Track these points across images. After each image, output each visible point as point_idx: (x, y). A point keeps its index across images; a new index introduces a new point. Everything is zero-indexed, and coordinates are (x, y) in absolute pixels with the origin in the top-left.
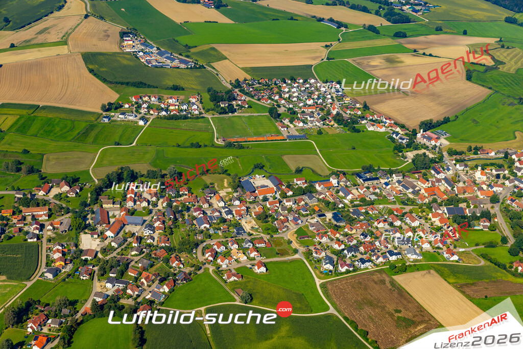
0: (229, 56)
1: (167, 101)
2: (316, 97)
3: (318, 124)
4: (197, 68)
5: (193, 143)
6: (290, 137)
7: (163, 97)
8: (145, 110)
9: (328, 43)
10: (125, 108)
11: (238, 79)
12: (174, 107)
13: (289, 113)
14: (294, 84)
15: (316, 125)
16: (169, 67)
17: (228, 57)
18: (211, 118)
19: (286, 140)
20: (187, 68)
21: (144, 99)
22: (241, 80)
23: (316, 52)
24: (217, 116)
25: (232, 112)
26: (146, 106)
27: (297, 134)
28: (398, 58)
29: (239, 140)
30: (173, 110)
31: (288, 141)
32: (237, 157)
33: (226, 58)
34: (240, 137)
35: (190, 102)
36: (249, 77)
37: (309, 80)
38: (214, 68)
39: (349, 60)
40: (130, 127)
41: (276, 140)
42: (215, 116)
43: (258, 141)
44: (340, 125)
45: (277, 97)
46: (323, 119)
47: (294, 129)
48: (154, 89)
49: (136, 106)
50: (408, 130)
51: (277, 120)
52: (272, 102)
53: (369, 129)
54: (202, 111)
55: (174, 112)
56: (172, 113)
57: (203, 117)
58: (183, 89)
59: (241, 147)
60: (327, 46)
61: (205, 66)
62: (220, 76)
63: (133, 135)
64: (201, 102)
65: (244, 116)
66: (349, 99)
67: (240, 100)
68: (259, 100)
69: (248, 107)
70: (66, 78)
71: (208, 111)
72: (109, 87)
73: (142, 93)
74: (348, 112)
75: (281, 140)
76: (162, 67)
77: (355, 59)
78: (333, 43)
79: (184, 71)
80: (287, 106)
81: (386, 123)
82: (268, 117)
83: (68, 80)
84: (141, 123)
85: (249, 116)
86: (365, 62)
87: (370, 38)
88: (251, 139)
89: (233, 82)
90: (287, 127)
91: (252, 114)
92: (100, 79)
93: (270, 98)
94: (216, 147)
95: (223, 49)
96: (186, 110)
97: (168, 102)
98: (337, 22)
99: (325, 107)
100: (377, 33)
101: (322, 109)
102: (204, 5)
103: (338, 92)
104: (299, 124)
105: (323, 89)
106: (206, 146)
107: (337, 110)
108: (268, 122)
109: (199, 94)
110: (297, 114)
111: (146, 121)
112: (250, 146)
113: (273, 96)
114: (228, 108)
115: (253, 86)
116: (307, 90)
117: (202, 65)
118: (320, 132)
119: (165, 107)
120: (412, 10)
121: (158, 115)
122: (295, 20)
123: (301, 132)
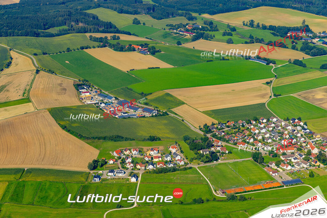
0: (186, 100)
1: (148, 153)
2: (288, 136)
3: (305, 166)
4: (161, 115)
5: (195, 199)
6: (286, 183)
7: (142, 149)
8: (132, 165)
9: (268, 80)
10: (110, 164)
11: (206, 124)
12: (158, 159)
13: (271, 156)
14: (261, 124)
15: (304, 168)
16: (136, 117)
17: (185, 102)
18: (198, 168)
19: (283, 186)
20: (153, 116)
21: (126, 153)
22: (209, 124)
23: (261, 90)
24: (202, 165)
25: (216, 160)
26: (131, 161)
27: (290, 178)
29: (238, 191)
30: (159, 163)
31: (285, 187)
32: (246, 211)
33: (183, 103)
34: (237, 186)
35: (171, 153)
36: (216, 122)
37: (271, 120)
38: (176, 114)
39: (295, 95)
40: (123, 186)
41: (274, 188)
43: (257, 190)
44: (326, 164)
45: (252, 140)
46: (307, 160)
47: (284, 173)
48: (131, 142)
49: (120, 161)
51: (263, 165)
54: (186, 161)
55: (161, 165)
56: (158, 166)
57: (191, 168)
59: (243, 199)
60: (268, 83)
61: (168, 113)
62: (185, 121)
63: (130, 195)
64: (182, 152)
65: (229, 163)
67: (219, 146)
68: (235, 144)
69: (229, 153)
70: (41, 137)
71: (192, 160)
72: (87, 143)
73: (121, 147)
75: (278, 187)
76: (129, 118)
77: (299, 93)
78: (272, 79)
79: (152, 120)
82: (252, 162)
83: (44, 139)
84: (133, 180)
85: (234, 162)
86: (310, 95)
88: (248, 189)
89: (202, 127)
90: (276, 171)
91: (236, 160)
92: (75, 135)
93: (244, 142)
94: (218, 201)
95: (177, 94)
96: (170, 161)
97: (150, 154)
98: (265, 59)
99: (301, 146)
100: (304, 66)
101: (299, 149)
102: (139, 52)
103: (305, 129)
104: (287, 167)
105: (290, 128)
106: (208, 201)
107: (316, 149)
108: (255, 168)
109: (177, 143)
110: (279, 157)
111: (136, 176)
112: (253, 197)
113: (247, 139)
114: (211, 156)
115: (223, 130)
116: (274, 130)
117: (164, 111)
118: (312, 175)
119: (150, 160)
120: (322, 43)
121: (145, 169)
122: (226, 60)
123: (293, 176)
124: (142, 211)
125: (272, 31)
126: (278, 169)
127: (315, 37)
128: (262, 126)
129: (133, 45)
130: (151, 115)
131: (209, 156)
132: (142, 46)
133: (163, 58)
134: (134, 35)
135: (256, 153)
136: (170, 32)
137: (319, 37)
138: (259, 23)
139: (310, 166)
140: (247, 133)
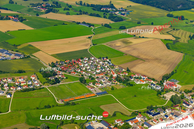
1: (18, 80)
2: (100, 68)
3: (109, 84)
4: (26, 58)
5: (46, 106)
6: (98, 94)
7: (14, 78)
8: (8, 88)
9: (90, 36)
11: (53, 62)
12: (24, 84)
13: (90, 79)
14: (85, 61)
15: (108, 85)
16: (10, 59)
17: (40, 49)
18: (48, 87)
19: (97, 96)
20: (21, 58)
21: (4, 81)
22: (55, 62)
23: (85, 41)
24: (50, 86)
25: (59, 83)
26: (7, 85)
27: (101, 91)
28: (128, 40)
29: (71, 100)
30: (24, 86)
31: (98, 96)
32: (75, 111)
33: (40, 50)
34: (70, 97)
35: (31, 79)
36: (59, 60)
37: (90, 58)
38: (35, 57)
39: (105, 44)
40: (2, 100)
41: (91, 97)
42: (49, 86)
43: (82, 99)
44: (121, 83)
45: (79, 71)
46: (110, 80)
47: (97, 89)
48: (7, 74)
50: (157, 81)
51: (85, 84)
52: (78, 74)
53: (137, 83)
54: (41, 84)
55: (25, 87)
56: (24, 88)
57: (43, 88)
58: (25, 72)
59: (74, 104)
60: (89, 38)
61: (30, 56)
62: (40, 61)
63: (6, 105)
64: (38, 79)
65: (66, 84)
66: (117, 67)
67: (60, 75)
68: (70, 73)
69: (66, 78)
71: (44, 83)
73: (1, 77)
74: (121, 74)
75: (94, 96)
76: (6, 60)
77: (107, 43)
78: (92, 35)
79: (20, 61)
80: (87, 75)
81: (144, 78)
82: (79, 83)
84: (9, 96)
86: (113, 44)
87: (108, 31)
88: (77, 98)
89: (51, 64)
90: (93, 88)
91: (70, 82)
93: (75, 71)
94: (59, 106)
95: (36, 45)
96: (31, 85)
97: (19, 81)
98: (88, 24)
99: (107, 73)
100: (110, 27)
101: (106, 75)
102: (13, 20)
103: (110, 63)
104: (99, 85)
105: (101, 63)
106: (53, 106)
107: (115, 74)
108: (81, 86)
109: (35, 74)
110: (95, 79)
111: (10, 94)
112: (79, 103)
113: (77, 70)
114: (56, 80)
115: (63, 65)
116: (92, 64)
117: (28, 55)
118: (113, 89)
119: (19, 85)
120: (121, 14)
121: (16, 90)
122: (66, 24)
123: (102, 90)
124: (14, 115)
125: (92, 8)
126: (94, 86)
127: (117, 11)
128: (86, 62)
129: (9, 16)
130: (20, 58)
131: (54, 81)
132: (15, 16)
133: (27, 24)
134: (10, 10)
135: (81, 78)
136: (32, 8)
137: (119, 11)
138: (85, 3)
139: (112, 84)
140: (77, 66)
